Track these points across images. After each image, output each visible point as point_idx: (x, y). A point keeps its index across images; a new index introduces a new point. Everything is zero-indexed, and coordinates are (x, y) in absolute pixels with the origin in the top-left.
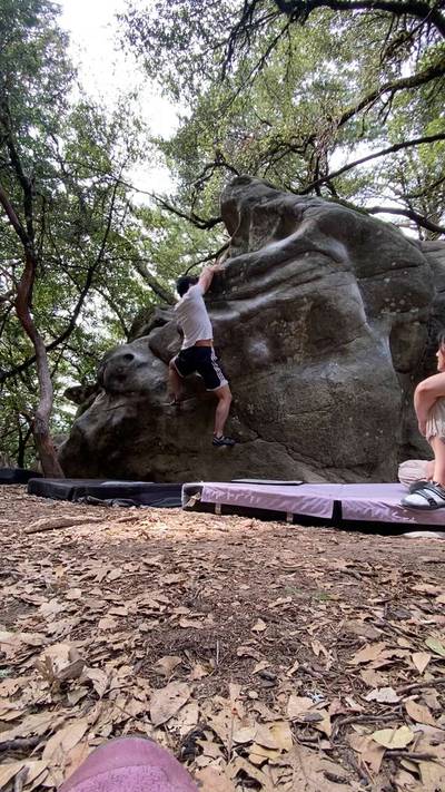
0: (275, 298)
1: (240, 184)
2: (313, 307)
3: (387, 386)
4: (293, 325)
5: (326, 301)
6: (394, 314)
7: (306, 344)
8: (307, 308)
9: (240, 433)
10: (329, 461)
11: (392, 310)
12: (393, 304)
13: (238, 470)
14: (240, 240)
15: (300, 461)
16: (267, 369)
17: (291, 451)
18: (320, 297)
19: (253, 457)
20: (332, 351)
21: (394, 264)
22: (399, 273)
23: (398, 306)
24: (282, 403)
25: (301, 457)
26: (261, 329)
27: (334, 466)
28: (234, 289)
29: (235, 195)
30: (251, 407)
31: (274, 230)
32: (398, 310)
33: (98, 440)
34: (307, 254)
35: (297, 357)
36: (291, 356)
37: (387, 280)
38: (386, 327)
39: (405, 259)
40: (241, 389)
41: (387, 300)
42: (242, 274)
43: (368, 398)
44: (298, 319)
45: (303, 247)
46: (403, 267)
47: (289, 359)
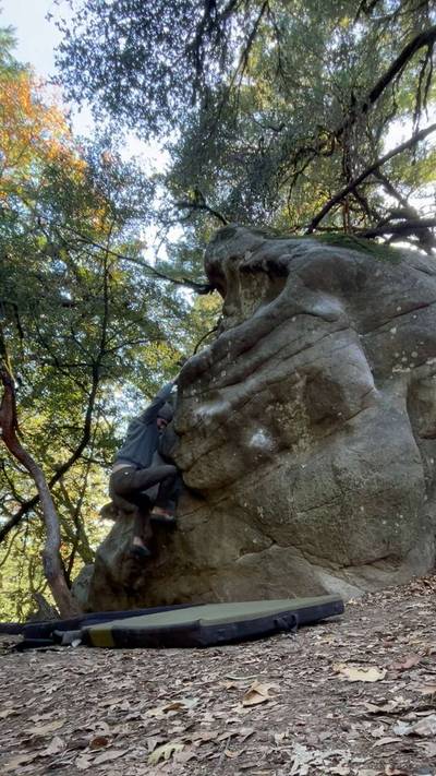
0: (265, 379)
1: (222, 238)
2: (308, 382)
3: (402, 462)
4: (289, 407)
5: (320, 373)
6: (408, 370)
7: (309, 427)
8: (301, 384)
9: (255, 541)
10: (346, 561)
11: (405, 365)
12: (404, 359)
13: (257, 583)
14: (232, 308)
15: (317, 564)
16: (272, 463)
17: (308, 554)
18: (313, 368)
19: (271, 567)
20: (336, 430)
21: (399, 309)
22: (407, 317)
23: (411, 359)
24: (290, 500)
25: (316, 560)
26: (256, 417)
27: (352, 565)
28: (223, 374)
29: (217, 255)
30: (260, 510)
31: (264, 291)
32: (412, 365)
33: (121, 568)
34: (294, 319)
35: (302, 442)
36: (296, 443)
37: (394, 330)
38: (400, 389)
39: (412, 300)
40: (248, 491)
41: (397, 355)
42: (229, 355)
43: (378, 480)
44: (294, 399)
45: (288, 311)
46: (411, 311)
47: (294, 447)
